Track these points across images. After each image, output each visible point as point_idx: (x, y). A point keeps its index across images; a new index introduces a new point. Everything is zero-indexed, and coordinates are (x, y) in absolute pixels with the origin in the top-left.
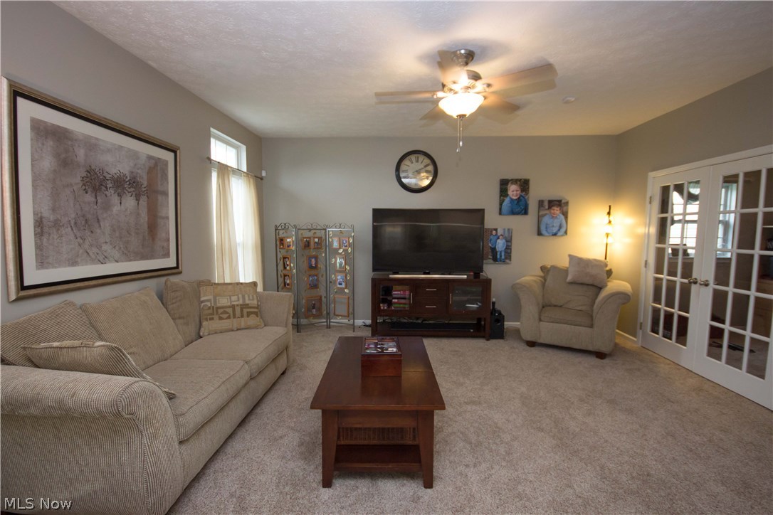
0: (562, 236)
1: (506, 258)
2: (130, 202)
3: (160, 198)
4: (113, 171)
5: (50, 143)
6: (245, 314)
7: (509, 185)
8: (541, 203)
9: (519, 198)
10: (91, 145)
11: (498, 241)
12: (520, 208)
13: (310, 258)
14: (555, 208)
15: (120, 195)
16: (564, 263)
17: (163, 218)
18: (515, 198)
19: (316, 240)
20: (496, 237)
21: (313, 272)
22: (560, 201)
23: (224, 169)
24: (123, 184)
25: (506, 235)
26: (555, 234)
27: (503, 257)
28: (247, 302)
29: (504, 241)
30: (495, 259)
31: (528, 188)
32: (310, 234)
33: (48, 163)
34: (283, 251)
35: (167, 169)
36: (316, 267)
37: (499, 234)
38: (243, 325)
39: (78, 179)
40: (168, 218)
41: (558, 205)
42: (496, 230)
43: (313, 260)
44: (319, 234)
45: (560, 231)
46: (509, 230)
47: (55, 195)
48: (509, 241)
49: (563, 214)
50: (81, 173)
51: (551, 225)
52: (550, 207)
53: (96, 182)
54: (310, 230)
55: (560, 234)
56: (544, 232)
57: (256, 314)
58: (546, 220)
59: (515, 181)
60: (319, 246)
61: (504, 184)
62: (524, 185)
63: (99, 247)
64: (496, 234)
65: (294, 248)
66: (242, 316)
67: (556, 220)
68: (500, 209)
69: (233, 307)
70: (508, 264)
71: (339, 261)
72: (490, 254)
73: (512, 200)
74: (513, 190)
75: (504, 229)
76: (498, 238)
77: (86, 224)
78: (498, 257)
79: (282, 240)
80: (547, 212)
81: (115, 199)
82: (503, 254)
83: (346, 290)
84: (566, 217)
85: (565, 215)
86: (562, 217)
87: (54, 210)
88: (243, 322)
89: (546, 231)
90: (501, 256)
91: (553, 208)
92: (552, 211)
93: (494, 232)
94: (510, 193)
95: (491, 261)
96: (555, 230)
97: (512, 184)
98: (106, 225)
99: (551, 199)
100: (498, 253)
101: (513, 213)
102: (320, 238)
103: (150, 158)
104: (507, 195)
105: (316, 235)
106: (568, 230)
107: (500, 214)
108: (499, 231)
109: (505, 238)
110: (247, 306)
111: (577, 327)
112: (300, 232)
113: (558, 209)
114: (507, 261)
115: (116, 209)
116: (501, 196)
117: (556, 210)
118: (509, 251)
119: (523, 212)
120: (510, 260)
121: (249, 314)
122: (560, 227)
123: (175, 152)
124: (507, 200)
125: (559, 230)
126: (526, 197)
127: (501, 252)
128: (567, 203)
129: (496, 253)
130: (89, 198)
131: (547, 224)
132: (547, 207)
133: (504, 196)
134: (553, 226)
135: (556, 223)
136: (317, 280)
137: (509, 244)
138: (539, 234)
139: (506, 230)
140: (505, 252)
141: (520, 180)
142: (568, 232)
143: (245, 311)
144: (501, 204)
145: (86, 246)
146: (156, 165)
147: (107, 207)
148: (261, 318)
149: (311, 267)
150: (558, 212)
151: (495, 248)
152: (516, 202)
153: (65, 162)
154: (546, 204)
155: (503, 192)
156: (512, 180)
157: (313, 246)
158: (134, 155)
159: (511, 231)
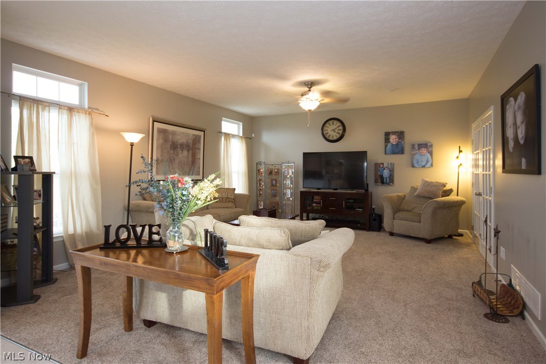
0: (429, 167)
1: (390, 182)
2: (185, 153)
3: (197, 150)
4: (180, 142)
5: (162, 134)
6: (227, 201)
7: (391, 135)
8: (413, 146)
9: (397, 143)
10: (174, 133)
11: (384, 171)
12: (398, 150)
13: (272, 180)
14: (423, 149)
15: (182, 150)
17: (198, 159)
18: (394, 143)
19: (276, 170)
20: (383, 169)
21: (275, 188)
22: (426, 144)
23: (227, 135)
24: (182, 146)
25: (390, 167)
26: (424, 167)
27: (388, 181)
28: (229, 196)
29: (388, 171)
30: (383, 183)
31: (404, 137)
32: (273, 167)
33: (161, 141)
34: (259, 176)
35: (200, 139)
36: (276, 185)
37: (385, 167)
38: (225, 206)
39: (169, 146)
40: (200, 159)
42: (383, 164)
43: (274, 182)
44: (277, 167)
45: (428, 164)
46: (391, 164)
47: (162, 152)
48: (392, 171)
49: (429, 153)
50: (170, 143)
51: (421, 160)
52: (419, 149)
53: (174, 146)
54: (272, 165)
55: (427, 166)
56: (416, 165)
57: (232, 202)
58: (417, 157)
59: (394, 133)
60: (278, 173)
61: (387, 135)
62: (401, 135)
63: (174, 169)
64: (383, 167)
65: (263, 174)
66: (226, 202)
67: (424, 157)
68: (385, 151)
69: (223, 198)
70: (392, 186)
71: (288, 182)
72: (380, 179)
73: (393, 145)
74: (393, 139)
75: (388, 164)
76: (384, 169)
77: (171, 161)
78: (385, 181)
79: (259, 170)
80: (417, 152)
81: (180, 152)
82: (388, 179)
83: (291, 199)
84: (431, 155)
85: (431, 153)
86: (428, 155)
87: (162, 156)
88: (226, 205)
89: (418, 164)
90: (386, 181)
91: (422, 149)
92: (421, 151)
93: (381, 166)
94: (391, 140)
95: (380, 184)
96: (424, 164)
97: (393, 134)
98: (177, 161)
99: (419, 143)
100: (385, 179)
101: (393, 153)
102: (278, 169)
103: (194, 135)
104: (390, 142)
105: (275, 168)
106: (433, 163)
107: (385, 154)
108: (384, 164)
109: (389, 169)
110: (229, 198)
111: (413, 223)
112: (267, 166)
113: (425, 149)
114: (391, 184)
115: (180, 156)
116: (385, 142)
117: (424, 151)
118: (392, 177)
119: (400, 152)
120: (393, 183)
121: (229, 202)
122: (427, 161)
123: (204, 132)
124: (389, 145)
125: (426, 164)
126: (402, 143)
127: (386, 178)
128: (431, 146)
129: (384, 178)
130: (172, 152)
131: (418, 160)
132: (417, 149)
133: (387, 143)
134: (422, 161)
135: (424, 159)
136: (276, 193)
137: (392, 173)
138: (413, 166)
139: (390, 164)
140: (390, 178)
141: (398, 132)
142: (433, 164)
143: (227, 200)
144: (386, 148)
145: (170, 169)
146: (196, 137)
147: (178, 155)
148: (235, 204)
149: (272, 185)
150: (425, 152)
151: (382, 176)
152: (395, 146)
153: (166, 140)
154: (416, 147)
155: (387, 140)
156: (392, 132)
157: (275, 174)
158: (188, 135)
159: (393, 165)
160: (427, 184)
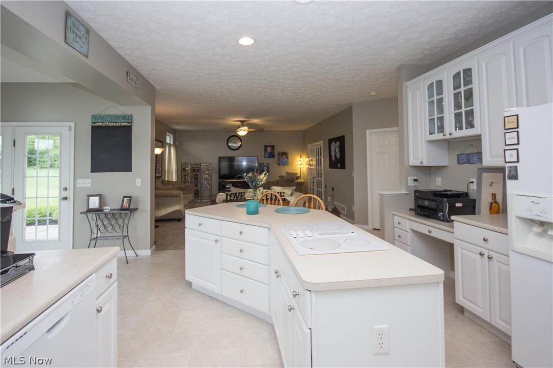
0: (287, 165)
9: (271, 152)
12: (272, 155)
16: (284, 174)
21: (196, 180)
23: (169, 145)
26: (284, 165)
32: (195, 166)
34: (185, 173)
41: (284, 154)
43: (196, 176)
45: (286, 163)
52: (282, 155)
56: (280, 164)
58: (281, 159)
59: (270, 146)
61: (266, 147)
62: (273, 147)
65: (189, 172)
68: (265, 156)
71: (206, 176)
73: (269, 153)
74: (269, 149)
76: (264, 166)
79: (184, 169)
83: (208, 187)
85: (287, 158)
93: (263, 164)
96: (284, 163)
101: (269, 157)
102: (199, 168)
106: (289, 163)
107: (265, 158)
109: (267, 166)
112: (191, 166)
117: (284, 156)
119: (273, 157)
122: (286, 162)
124: (267, 153)
126: (274, 152)
128: (288, 154)
131: (281, 161)
135: (284, 161)
136: (198, 183)
138: (279, 165)
144: (265, 154)
149: (195, 179)
151: (263, 170)
155: (266, 150)
156: (268, 146)
157: (196, 170)
159: (268, 164)
160: (288, 174)
